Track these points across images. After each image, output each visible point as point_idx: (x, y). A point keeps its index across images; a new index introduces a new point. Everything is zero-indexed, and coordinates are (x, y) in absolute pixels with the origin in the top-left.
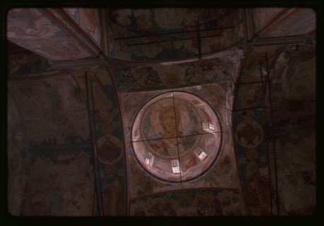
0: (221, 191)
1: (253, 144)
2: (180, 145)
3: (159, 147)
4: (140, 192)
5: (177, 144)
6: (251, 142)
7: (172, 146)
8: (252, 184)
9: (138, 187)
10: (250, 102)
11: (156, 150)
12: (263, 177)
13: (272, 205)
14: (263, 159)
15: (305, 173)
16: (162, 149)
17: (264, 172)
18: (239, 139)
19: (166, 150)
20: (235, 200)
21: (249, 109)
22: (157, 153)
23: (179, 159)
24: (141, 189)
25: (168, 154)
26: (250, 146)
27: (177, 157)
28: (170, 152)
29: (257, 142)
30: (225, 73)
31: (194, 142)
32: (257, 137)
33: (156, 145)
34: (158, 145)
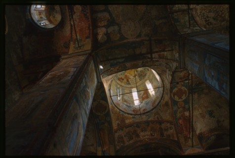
0: (163, 123)
1: (181, 98)
2: (137, 77)
3: (123, 79)
4: (118, 124)
5: (135, 76)
6: (180, 98)
7: (132, 77)
8: (180, 121)
9: (117, 122)
10: (181, 78)
11: (122, 82)
12: (186, 117)
13: (190, 132)
14: (187, 106)
15: (210, 111)
16: (125, 80)
17: (187, 114)
18: (174, 96)
19: (128, 81)
20: (171, 128)
21: (181, 81)
22: (123, 84)
23: (137, 87)
24: (119, 123)
25: (129, 84)
26: (180, 100)
27: (135, 85)
28: (130, 82)
29: (184, 97)
30: (166, 63)
31: (146, 75)
32: (184, 95)
33: (121, 78)
34: (123, 78)
